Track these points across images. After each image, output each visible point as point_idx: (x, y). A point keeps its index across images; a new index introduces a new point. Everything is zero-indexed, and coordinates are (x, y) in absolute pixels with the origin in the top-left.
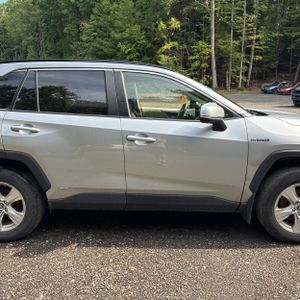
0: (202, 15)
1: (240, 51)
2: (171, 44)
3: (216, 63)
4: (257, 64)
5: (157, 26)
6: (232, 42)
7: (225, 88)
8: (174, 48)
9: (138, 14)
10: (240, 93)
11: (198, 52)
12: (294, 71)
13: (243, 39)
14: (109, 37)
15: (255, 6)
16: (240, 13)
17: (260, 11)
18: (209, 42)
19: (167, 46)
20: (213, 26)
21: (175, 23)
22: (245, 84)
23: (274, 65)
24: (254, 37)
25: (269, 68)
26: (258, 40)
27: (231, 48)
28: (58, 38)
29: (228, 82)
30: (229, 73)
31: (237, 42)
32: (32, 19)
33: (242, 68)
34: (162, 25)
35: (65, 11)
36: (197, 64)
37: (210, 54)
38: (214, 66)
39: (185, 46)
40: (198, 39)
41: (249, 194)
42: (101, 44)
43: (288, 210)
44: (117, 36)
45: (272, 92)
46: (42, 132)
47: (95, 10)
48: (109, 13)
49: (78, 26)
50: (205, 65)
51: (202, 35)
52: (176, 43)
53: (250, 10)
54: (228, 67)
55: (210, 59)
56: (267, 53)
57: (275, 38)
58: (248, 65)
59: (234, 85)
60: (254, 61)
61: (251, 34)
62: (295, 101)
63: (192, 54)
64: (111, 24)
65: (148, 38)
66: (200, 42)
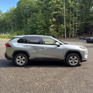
0: (62, 17)
1: (73, 27)
2: (53, 25)
3: (66, 30)
4: (78, 31)
5: (49, 20)
6: (70, 25)
7: (69, 37)
8: (54, 26)
9: (44, 17)
10: (73, 39)
11: (61, 27)
12: (89, 33)
13: (74, 24)
14: (35, 23)
15: (77, 15)
16: (72, 17)
17: (78, 16)
18: (64, 25)
19: (52, 26)
20: (65, 20)
21: (54, 20)
22: (74, 36)
23: (83, 31)
24: (77, 23)
25: (82, 32)
26: (78, 24)
27: (70, 26)
28: (20, 23)
29: (70, 36)
30: (70, 33)
31: (72, 25)
32: (13, 18)
33: (74, 32)
34: (51, 20)
35: (23, 16)
36: (60, 31)
37: (64, 28)
38: (65, 31)
39: (57, 26)
40: (61, 24)
41: (64, 58)
42: (33, 25)
43: (71, 61)
44: (38, 23)
45: (82, 39)
46: (29, 47)
47: (31, 16)
48: (35, 17)
49: (26, 20)
50: (63, 31)
51: (62, 23)
52: (54, 25)
53: (75, 16)
54: (69, 32)
55: (64, 29)
56: (81, 28)
57: (83, 24)
58: (75, 31)
59: (71, 37)
60: (77, 30)
61: (76, 23)
62: (87, 42)
63: (59, 28)
64: (36, 20)
65: (46, 24)
66: (61, 25)
